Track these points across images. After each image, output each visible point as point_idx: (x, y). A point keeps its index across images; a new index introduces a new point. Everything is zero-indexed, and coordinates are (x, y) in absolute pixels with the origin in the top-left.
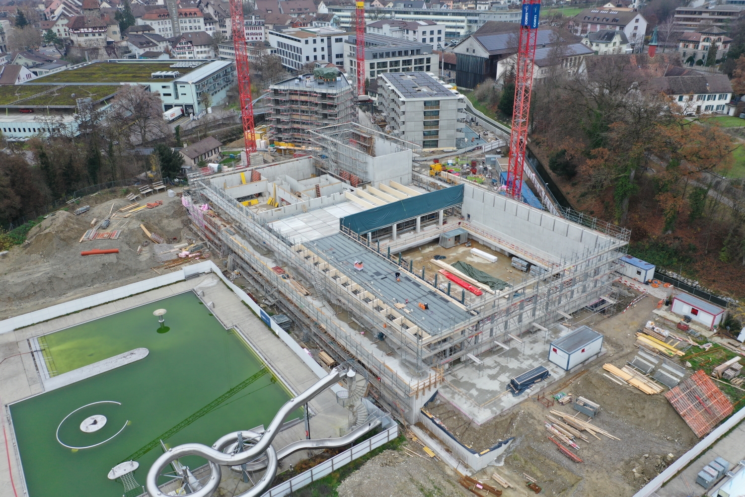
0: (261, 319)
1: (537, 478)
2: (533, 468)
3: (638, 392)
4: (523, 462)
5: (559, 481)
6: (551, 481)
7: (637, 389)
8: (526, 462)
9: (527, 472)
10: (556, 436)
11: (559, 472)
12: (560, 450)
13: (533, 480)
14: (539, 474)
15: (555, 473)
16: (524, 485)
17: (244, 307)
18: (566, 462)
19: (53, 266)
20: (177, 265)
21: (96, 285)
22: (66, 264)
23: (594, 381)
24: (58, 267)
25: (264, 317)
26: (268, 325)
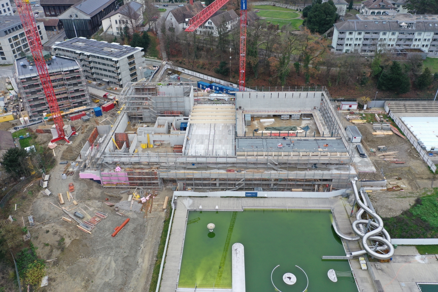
0: (246, 197)
1: (397, 176)
2: (395, 174)
3: (389, 136)
4: (390, 174)
5: (404, 171)
6: (402, 173)
7: (388, 135)
8: (391, 173)
9: (393, 176)
10: (390, 161)
11: (403, 169)
12: (397, 163)
13: (397, 177)
14: (397, 174)
15: (402, 170)
16: (396, 180)
17: (227, 198)
18: (402, 165)
19: (108, 255)
20: (151, 207)
21: (142, 245)
22: (117, 247)
23: (375, 140)
24: (114, 252)
25: (249, 195)
26: (255, 196)
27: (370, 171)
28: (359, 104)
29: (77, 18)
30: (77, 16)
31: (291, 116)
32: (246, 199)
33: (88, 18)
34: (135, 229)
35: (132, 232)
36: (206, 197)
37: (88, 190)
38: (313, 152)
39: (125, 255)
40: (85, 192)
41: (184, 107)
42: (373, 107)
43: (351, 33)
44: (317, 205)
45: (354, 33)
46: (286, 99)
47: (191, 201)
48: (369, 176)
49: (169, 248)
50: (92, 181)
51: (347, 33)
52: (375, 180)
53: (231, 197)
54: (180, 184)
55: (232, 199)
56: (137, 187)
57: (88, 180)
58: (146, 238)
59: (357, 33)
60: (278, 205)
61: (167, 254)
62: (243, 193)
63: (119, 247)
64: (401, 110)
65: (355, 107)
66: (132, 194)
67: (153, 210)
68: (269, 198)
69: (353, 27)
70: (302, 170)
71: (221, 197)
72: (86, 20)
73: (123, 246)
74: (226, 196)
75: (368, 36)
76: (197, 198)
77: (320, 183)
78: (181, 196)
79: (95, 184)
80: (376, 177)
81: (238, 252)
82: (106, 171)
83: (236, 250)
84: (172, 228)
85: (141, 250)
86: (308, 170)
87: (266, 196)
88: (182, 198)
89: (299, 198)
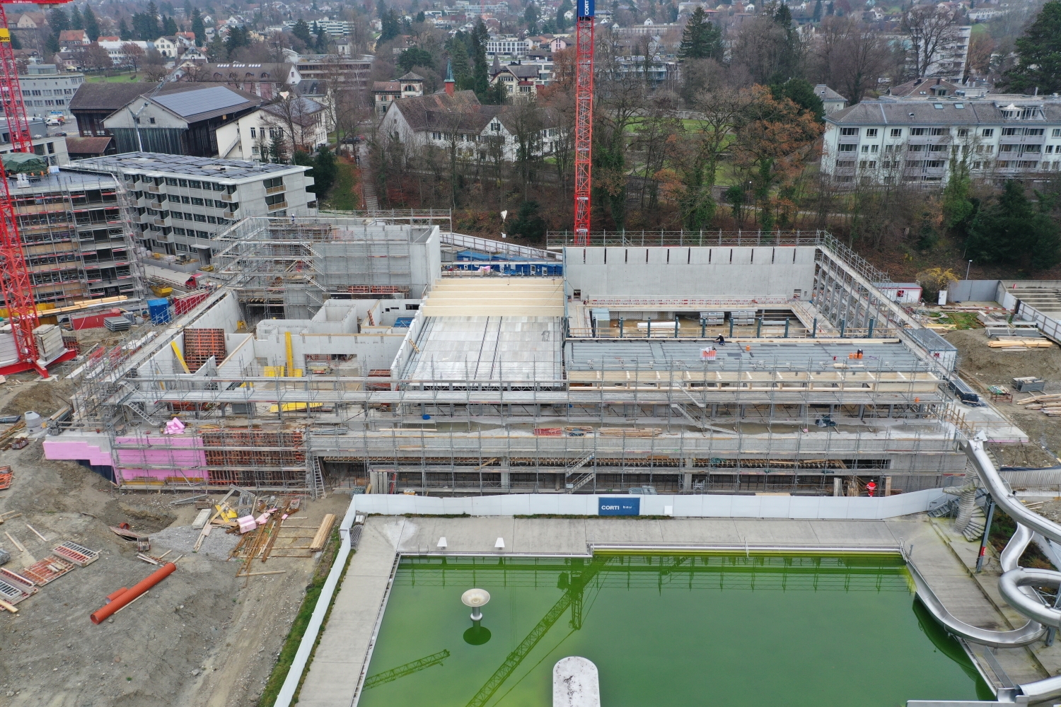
0: (603, 515)
7: (1038, 347)
17: (537, 521)
19: (57, 687)
20: (271, 545)
21: (208, 664)
22: (100, 658)
23: (1001, 361)
24: (83, 677)
25: (611, 508)
26: (631, 512)
27: (1007, 440)
28: (923, 286)
29: (153, 126)
30: (153, 121)
31: (727, 315)
32: (601, 521)
33: (183, 125)
34: (191, 601)
35: (177, 611)
36: (465, 516)
37: (62, 491)
38: (818, 373)
39: (129, 688)
40: (50, 495)
41: (408, 275)
42: (964, 301)
43: (872, 133)
44: (850, 541)
45: (880, 131)
46: (711, 266)
47: (410, 528)
48: (1008, 454)
49: (309, 674)
50: (83, 468)
51: (863, 132)
52: (1029, 466)
53: (550, 516)
54: (376, 475)
55: (552, 521)
56: (233, 488)
57: (71, 465)
58: (229, 640)
59: (888, 130)
60: (712, 540)
61: (301, 696)
62: (589, 504)
63: (110, 658)
64: (1050, 305)
65: (913, 295)
66: (212, 507)
67: (274, 553)
68: (681, 518)
69: (878, 117)
70: (784, 430)
71: (515, 517)
72: (175, 129)
73: (125, 657)
74: (531, 514)
75: (917, 139)
76: (435, 520)
77: (845, 472)
78: (378, 515)
79: (92, 478)
80: (1032, 459)
81: (574, 687)
82: (134, 436)
83: (568, 680)
84: (335, 608)
85: (200, 680)
86: (806, 430)
87: (668, 511)
88: (383, 519)
89: (783, 519)
